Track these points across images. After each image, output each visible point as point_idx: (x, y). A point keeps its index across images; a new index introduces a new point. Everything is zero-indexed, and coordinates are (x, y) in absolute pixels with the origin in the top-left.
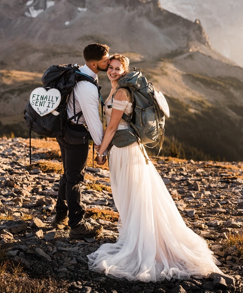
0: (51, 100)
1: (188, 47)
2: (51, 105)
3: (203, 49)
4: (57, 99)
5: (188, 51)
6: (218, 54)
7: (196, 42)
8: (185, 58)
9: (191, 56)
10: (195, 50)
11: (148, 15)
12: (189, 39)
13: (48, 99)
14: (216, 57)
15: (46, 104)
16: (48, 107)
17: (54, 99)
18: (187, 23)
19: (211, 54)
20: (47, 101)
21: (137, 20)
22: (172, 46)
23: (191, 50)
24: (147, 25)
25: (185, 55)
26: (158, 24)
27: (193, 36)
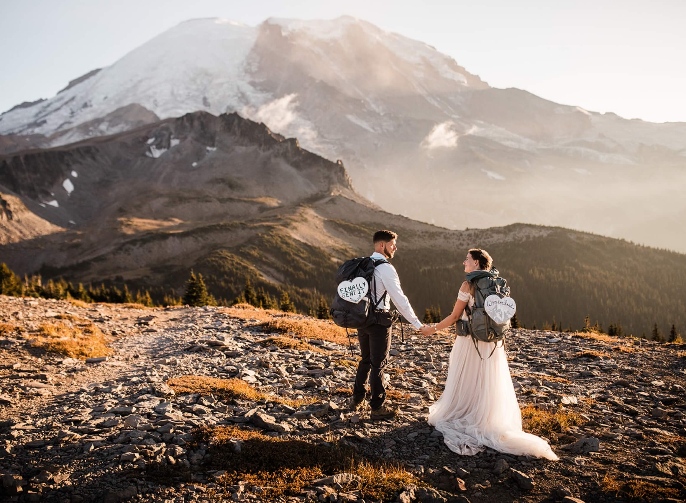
0: (359, 287)
1: (329, 190)
2: (361, 291)
3: (345, 193)
4: (364, 284)
5: (329, 195)
6: (362, 198)
7: (338, 185)
8: (327, 203)
9: (333, 201)
10: (337, 194)
11: (285, 155)
12: (331, 182)
13: (356, 287)
14: (359, 202)
15: (357, 292)
16: (360, 293)
17: (362, 285)
18: (328, 164)
19: (354, 198)
20: (357, 290)
21: (273, 160)
22: (312, 190)
23: (332, 194)
24: (285, 167)
25: (327, 199)
26: (296, 165)
27: (335, 179)
